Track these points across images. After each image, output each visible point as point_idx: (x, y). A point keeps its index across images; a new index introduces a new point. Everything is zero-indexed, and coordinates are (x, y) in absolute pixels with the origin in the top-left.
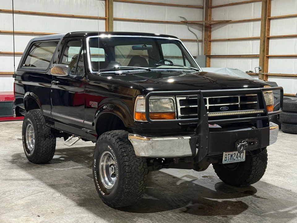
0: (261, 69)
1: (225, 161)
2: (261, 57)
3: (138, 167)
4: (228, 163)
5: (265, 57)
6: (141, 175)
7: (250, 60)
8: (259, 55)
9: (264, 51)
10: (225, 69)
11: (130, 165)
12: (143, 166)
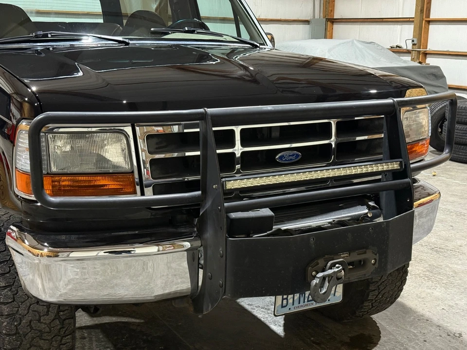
0: (415, 42)
1: (283, 307)
2: (417, 21)
3: (40, 317)
4: (293, 310)
5: (424, 21)
6: (49, 338)
7: (398, 27)
8: (414, 18)
9: (422, 11)
10: (353, 42)
11: (13, 314)
12: (58, 313)
